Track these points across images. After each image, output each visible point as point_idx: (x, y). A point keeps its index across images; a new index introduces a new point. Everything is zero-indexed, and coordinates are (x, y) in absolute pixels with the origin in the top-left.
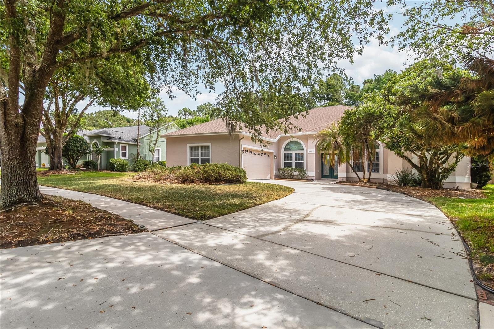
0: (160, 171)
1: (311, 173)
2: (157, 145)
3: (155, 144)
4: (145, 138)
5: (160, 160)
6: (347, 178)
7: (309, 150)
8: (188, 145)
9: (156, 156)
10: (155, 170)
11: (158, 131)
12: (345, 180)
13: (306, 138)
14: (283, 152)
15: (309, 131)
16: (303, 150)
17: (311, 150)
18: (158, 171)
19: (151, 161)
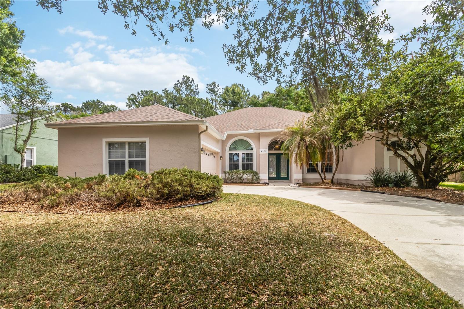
0: (54, 185)
1: (264, 176)
2: (29, 142)
3: (25, 142)
4: (5, 131)
5: (35, 164)
6: (303, 179)
7: (261, 150)
8: (105, 140)
9: (27, 157)
10: (42, 184)
11: (32, 122)
12: (301, 182)
13: (258, 136)
14: (227, 152)
15: (261, 129)
16: (252, 149)
17: (264, 150)
18: (48, 187)
19: (18, 166)
